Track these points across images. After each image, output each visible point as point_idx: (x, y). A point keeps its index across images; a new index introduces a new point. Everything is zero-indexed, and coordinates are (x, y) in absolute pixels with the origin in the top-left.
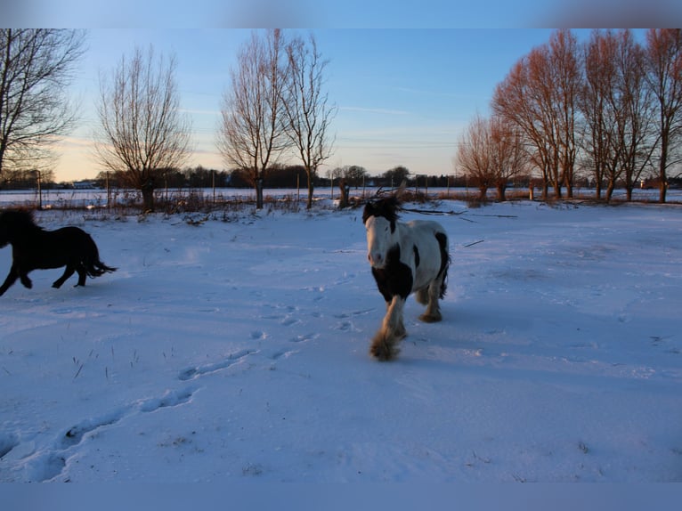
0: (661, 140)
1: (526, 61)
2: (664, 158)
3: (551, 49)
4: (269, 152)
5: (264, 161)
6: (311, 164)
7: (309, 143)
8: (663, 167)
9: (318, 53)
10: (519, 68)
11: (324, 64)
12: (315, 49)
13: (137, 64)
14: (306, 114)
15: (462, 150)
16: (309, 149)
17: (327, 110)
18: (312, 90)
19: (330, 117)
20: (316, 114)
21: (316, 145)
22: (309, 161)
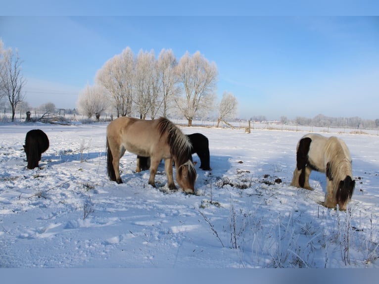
7: (13, 94)
9: (19, 58)
11: (21, 62)
14: (12, 82)
16: (13, 97)
17: (22, 81)
18: (15, 72)
19: (24, 83)
20: (17, 82)
21: (17, 95)
22: (13, 101)
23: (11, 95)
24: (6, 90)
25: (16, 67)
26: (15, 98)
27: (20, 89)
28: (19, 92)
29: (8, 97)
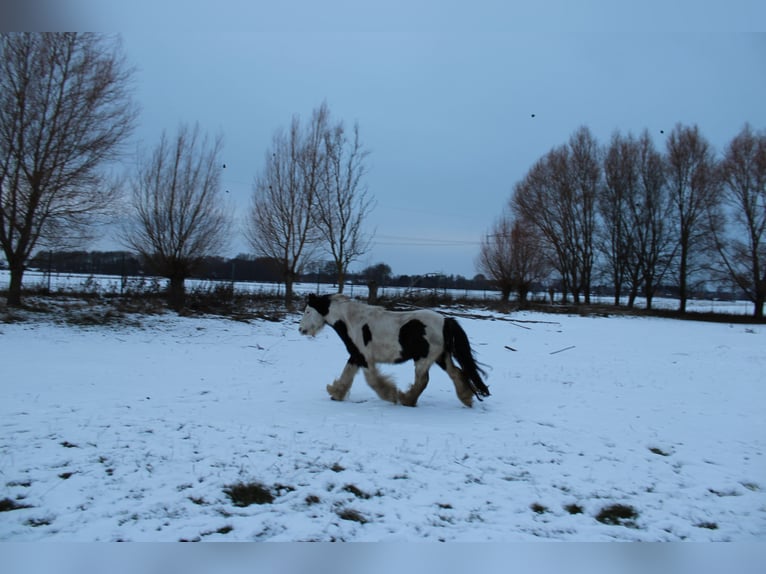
0: (680, 248)
1: (546, 161)
2: (683, 267)
3: (570, 150)
4: (302, 243)
5: (296, 254)
6: (344, 259)
7: (342, 237)
8: (683, 277)
9: (359, 144)
10: (539, 168)
11: (363, 155)
12: (357, 138)
13: (180, 142)
14: (340, 206)
15: (485, 251)
16: (342, 243)
17: (364, 203)
18: (349, 181)
19: (367, 210)
20: (352, 206)
21: (350, 239)
22: (341, 256)
23: (337, 238)
24: (325, 227)
25: (352, 166)
26: (347, 246)
27: (358, 223)
28: (354, 230)
29: (330, 244)
